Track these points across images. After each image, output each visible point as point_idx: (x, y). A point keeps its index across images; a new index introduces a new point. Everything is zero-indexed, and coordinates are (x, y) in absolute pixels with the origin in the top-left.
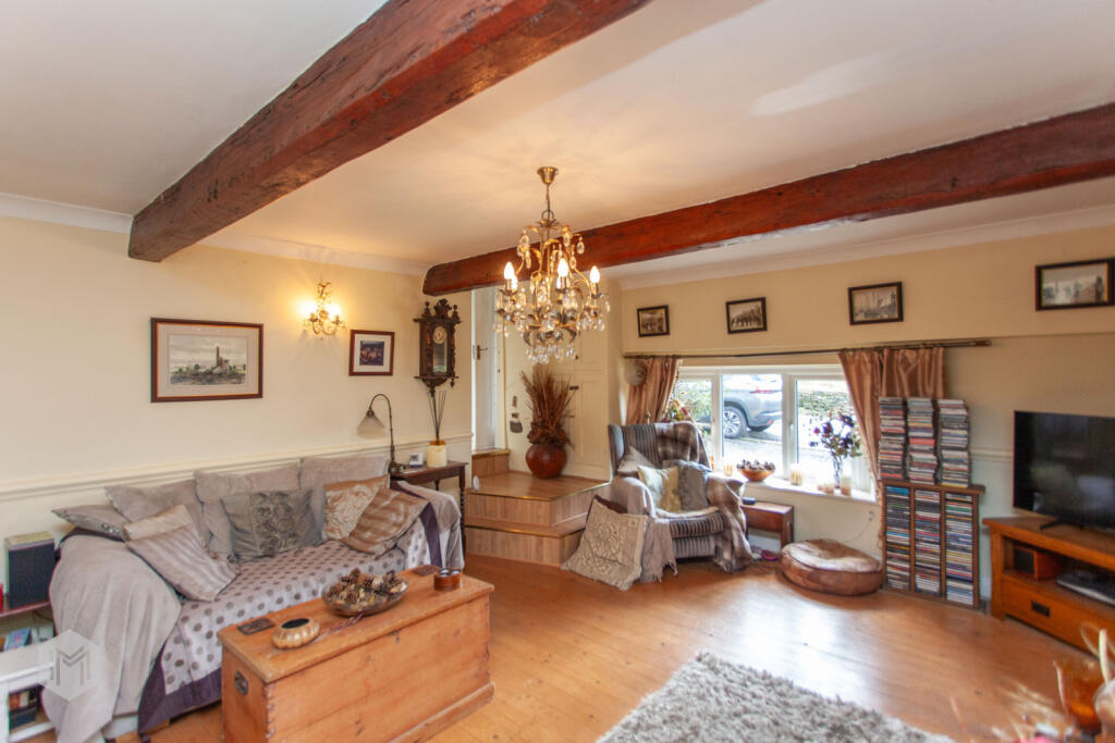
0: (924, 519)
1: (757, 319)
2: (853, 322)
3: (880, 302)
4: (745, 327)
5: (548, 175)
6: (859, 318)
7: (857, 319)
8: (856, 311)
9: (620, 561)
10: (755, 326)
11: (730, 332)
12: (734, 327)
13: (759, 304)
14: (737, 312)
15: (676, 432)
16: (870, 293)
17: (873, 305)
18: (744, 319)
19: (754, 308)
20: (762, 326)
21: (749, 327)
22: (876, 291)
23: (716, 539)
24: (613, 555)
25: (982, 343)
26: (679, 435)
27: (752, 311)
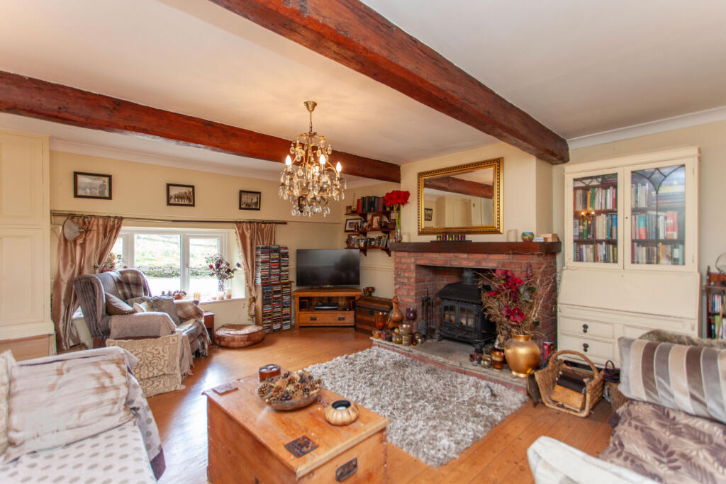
0: (276, 298)
1: (189, 199)
2: (241, 208)
3: (252, 200)
4: (180, 203)
5: (310, 106)
6: (243, 206)
7: (242, 207)
8: (242, 203)
9: (167, 372)
10: (187, 202)
11: (169, 204)
12: (172, 201)
13: (191, 189)
14: (174, 191)
15: (126, 278)
16: (249, 195)
17: (249, 201)
18: (179, 197)
19: (187, 191)
20: (192, 203)
21: (183, 203)
22: (252, 195)
23: (200, 339)
24: (160, 371)
25: (285, 223)
26: (130, 280)
27: (186, 193)
